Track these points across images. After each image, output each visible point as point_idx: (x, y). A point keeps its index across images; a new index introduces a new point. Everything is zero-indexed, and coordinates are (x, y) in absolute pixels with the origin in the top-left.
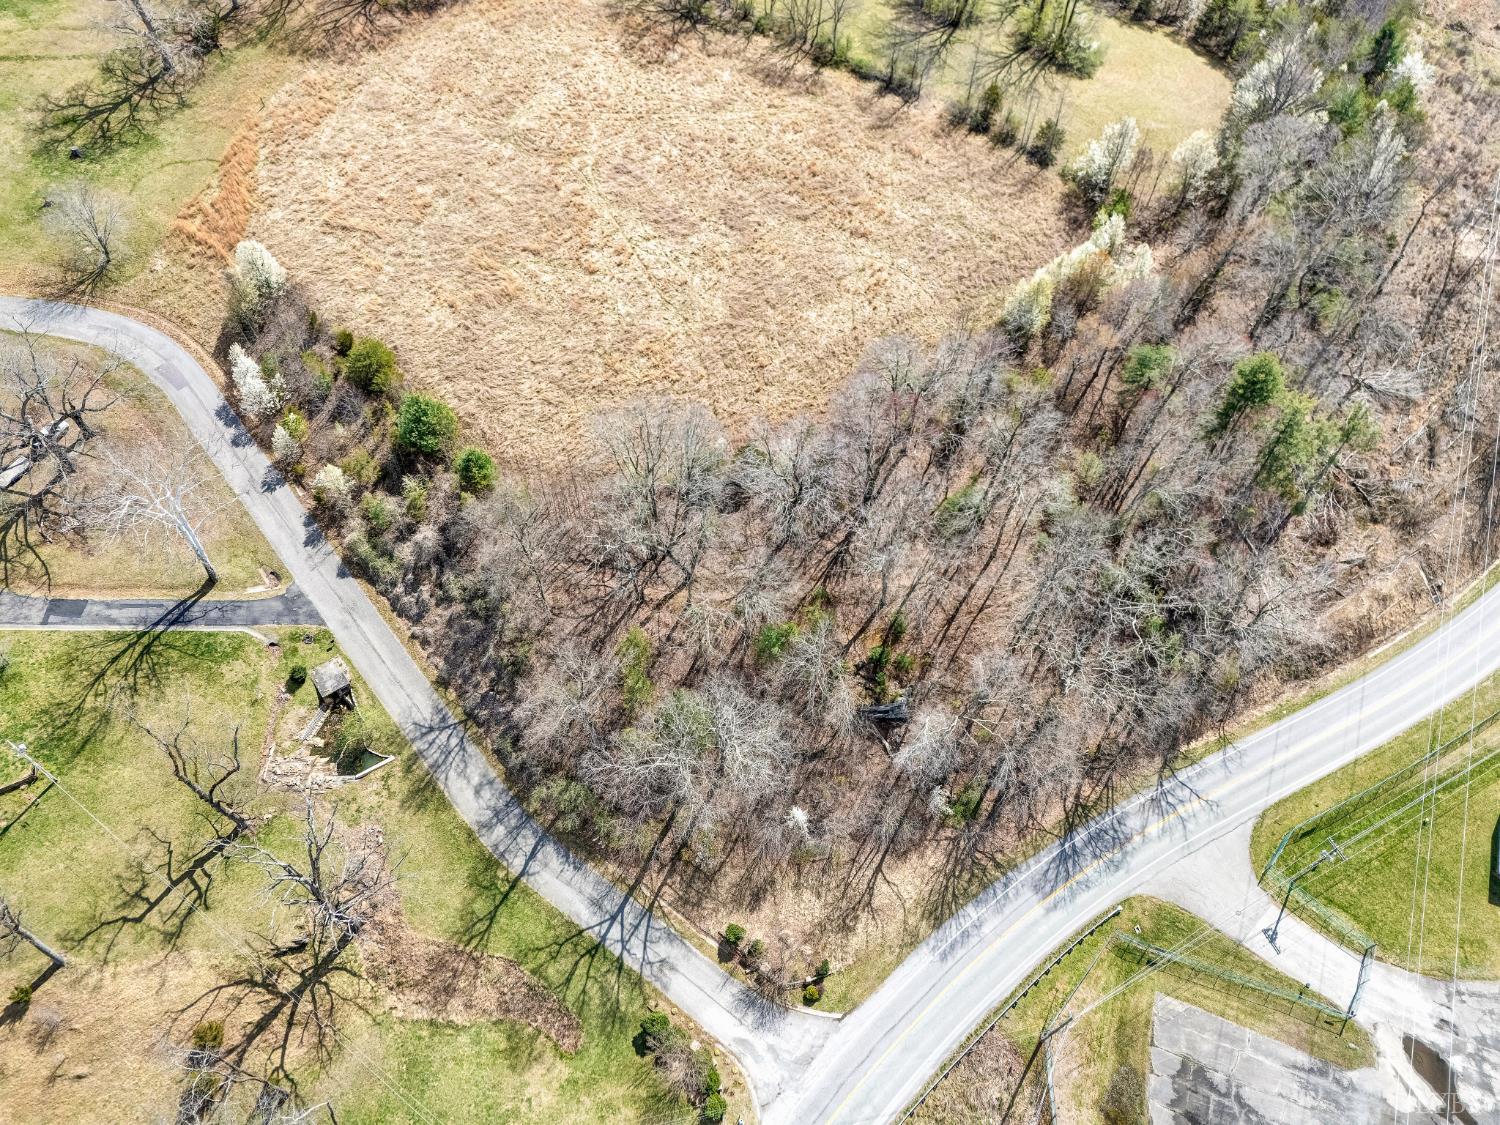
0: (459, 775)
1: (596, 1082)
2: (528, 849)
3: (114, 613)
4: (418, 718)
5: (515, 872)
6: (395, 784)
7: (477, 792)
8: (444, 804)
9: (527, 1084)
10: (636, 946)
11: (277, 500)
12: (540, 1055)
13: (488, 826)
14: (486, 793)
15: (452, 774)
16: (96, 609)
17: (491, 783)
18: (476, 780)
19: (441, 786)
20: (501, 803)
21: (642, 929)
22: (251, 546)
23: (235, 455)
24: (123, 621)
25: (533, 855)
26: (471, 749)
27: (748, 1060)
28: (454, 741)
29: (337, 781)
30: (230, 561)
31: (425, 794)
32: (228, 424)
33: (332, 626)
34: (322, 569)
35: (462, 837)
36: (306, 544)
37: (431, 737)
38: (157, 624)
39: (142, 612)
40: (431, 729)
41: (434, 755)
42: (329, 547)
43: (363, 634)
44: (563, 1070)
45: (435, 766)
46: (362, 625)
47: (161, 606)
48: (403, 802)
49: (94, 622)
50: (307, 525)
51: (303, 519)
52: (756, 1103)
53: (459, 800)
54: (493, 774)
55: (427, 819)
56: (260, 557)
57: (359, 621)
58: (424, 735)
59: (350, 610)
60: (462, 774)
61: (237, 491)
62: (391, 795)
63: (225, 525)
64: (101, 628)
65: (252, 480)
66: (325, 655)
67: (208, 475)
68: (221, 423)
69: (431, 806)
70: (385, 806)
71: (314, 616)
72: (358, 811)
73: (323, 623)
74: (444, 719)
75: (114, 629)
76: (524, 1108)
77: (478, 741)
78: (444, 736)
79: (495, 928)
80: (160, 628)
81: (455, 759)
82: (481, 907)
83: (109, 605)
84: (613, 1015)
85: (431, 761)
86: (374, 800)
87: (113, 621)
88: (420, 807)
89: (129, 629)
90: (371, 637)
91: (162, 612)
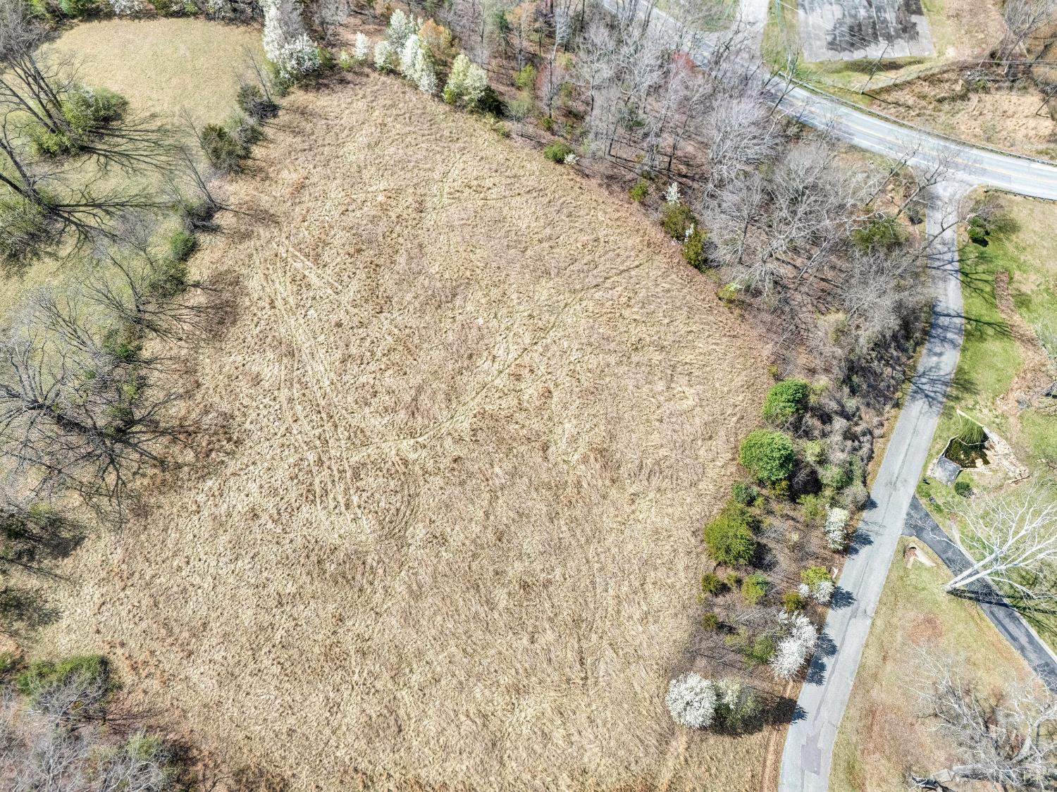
0: (939, 369)
1: (1012, 258)
2: (948, 318)
3: (1024, 640)
4: (926, 407)
5: (964, 321)
6: (970, 403)
7: (940, 354)
8: (960, 370)
9: (1032, 291)
10: (948, 257)
11: (855, 586)
12: (1017, 290)
13: (952, 342)
14: (938, 350)
15: (942, 373)
16: (1033, 656)
17: (930, 350)
18: (935, 359)
19: (953, 376)
20: (936, 340)
21: (938, 256)
22: (899, 583)
23: (842, 643)
24: (1023, 631)
25: (948, 315)
26: (920, 369)
27: (957, 197)
28: (924, 380)
29: (993, 437)
30: (924, 589)
31: (963, 384)
32: (822, 667)
33: (912, 490)
34: (880, 520)
35: (969, 354)
36: (870, 542)
37: (932, 394)
38: (1005, 605)
39: (1006, 622)
40: (927, 396)
41: (939, 387)
42: (860, 525)
43: (901, 468)
44: (1017, 275)
45: (945, 384)
46: (896, 472)
47: (992, 613)
48: (975, 393)
49: (1041, 649)
50: (856, 551)
51: (854, 556)
52: (972, 188)
53: (952, 363)
54: (924, 352)
55: (973, 375)
56: (902, 573)
57: (896, 475)
58: (933, 399)
59: (892, 485)
60: (937, 367)
61: (869, 622)
62: (977, 403)
63: (899, 614)
64: (1041, 642)
65: (854, 615)
66: (933, 484)
67: (873, 657)
68: (826, 674)
69: (966, 377)
70: (983, 403)
71: (914, 505)
72: (997, 417)
73: (914, 497)
74: (916, 392)
75: (1033, 632)
76: (1042, 287)
77: (914, 368)
78: (925, 387)
79: (992, 321)
80: (1006, 601)
81: (933, 375)
82: (990, 331)
83: (1022, 649)
84: (982, 258)
85: (944, 387)
86: (985, 411)
87: (1029, 636)
88: (972, 383)
89: (1024, 621)
90: (900, 462)
91: (995, 609)
